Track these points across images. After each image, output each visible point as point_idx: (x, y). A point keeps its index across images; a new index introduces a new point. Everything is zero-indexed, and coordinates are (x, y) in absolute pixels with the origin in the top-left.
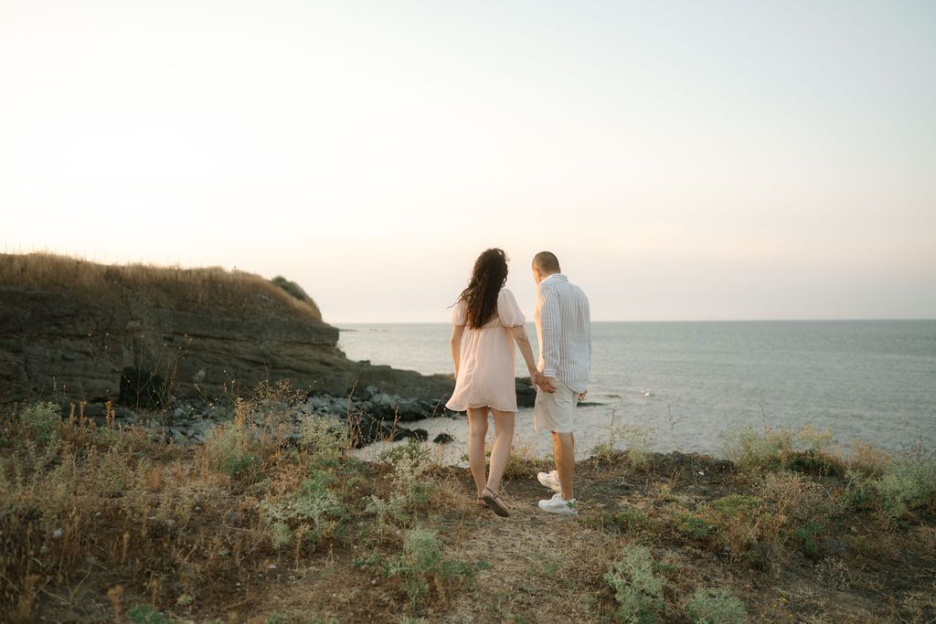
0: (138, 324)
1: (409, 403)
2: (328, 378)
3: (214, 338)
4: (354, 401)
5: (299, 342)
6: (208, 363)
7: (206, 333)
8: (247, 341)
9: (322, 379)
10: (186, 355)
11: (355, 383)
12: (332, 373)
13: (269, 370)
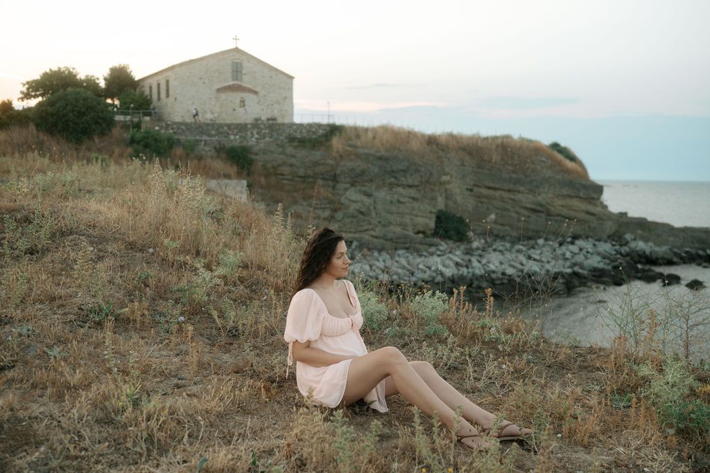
0: (449, 178)
1: (662, 250)
2: (592, 225)
3: (501, 190)
4: (613, 245)
5: (569, 196)
6: (498, 209)
7: (497, 186)
8: (528, 193)
9: (586, 226)
10: (482, 203)
11: (614, 231)
12: (595, 222)
13: (544, 216)
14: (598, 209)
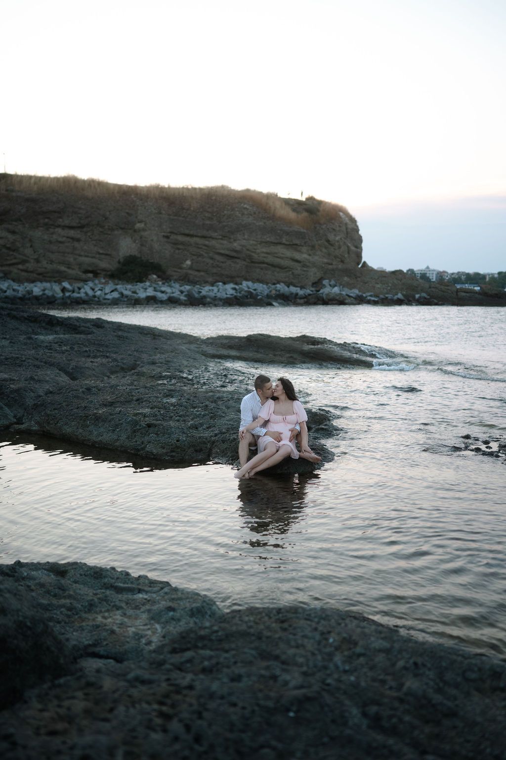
0: (142, 225)
2: (296, 272)
3: (196, 236)
5: (272, 243)
6: (194, 255)
7: (191, 233)
8: (221, 239)
9: (291, 273)
10: (179, 249)
11: (319, 278)
12: (299, 268)
13: (246, 263)
14: (303, 256)
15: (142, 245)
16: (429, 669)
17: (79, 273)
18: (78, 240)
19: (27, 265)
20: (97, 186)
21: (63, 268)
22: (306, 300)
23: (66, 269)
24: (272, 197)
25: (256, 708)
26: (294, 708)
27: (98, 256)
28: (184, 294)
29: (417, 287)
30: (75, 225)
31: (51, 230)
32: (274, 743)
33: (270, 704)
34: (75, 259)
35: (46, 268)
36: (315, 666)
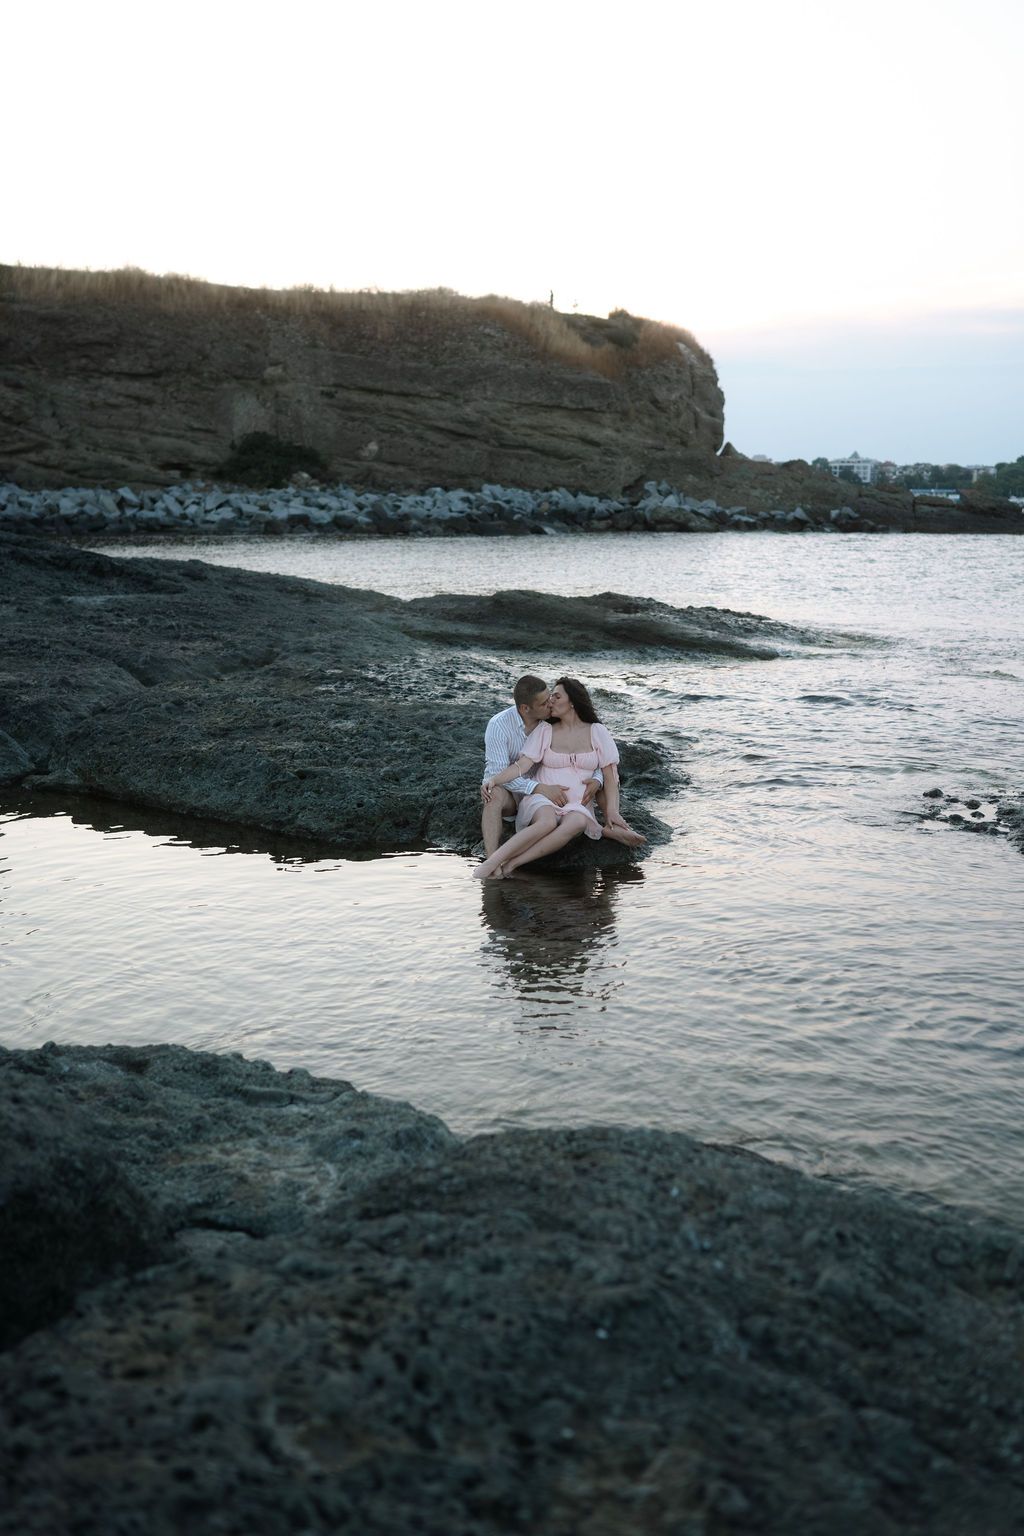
0: (279, 370)
2: (591, 465)
5: (541, 406)
6: (383, 431)
7: (379, 385)
8: (439, 399)
9: (579, 466)
10: (353, 419)
11: (637, 477)
12: (597, 458)
13: (490, 448)
14: (606, 434)
15: (278, 411)
16: (867, 1246)
17: (152, 468)
18: (149, 402)
19: (47, 453)
20: (184, 288)
21: (119, 459)
22: (610, 521)
23: (126, 462)
24: (541, 313)
25: (533, 1323)
26: (607, 1322)
27: (189, 434)
28: (366, 510)
29: (834, 495)
30: (141, 370)
31: (94, 382)
32: (568, 1388)
33: (561, 1315)
34: (143, 441)
35: (84, 459)
36: (646, 1242)
